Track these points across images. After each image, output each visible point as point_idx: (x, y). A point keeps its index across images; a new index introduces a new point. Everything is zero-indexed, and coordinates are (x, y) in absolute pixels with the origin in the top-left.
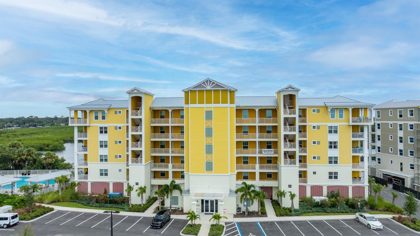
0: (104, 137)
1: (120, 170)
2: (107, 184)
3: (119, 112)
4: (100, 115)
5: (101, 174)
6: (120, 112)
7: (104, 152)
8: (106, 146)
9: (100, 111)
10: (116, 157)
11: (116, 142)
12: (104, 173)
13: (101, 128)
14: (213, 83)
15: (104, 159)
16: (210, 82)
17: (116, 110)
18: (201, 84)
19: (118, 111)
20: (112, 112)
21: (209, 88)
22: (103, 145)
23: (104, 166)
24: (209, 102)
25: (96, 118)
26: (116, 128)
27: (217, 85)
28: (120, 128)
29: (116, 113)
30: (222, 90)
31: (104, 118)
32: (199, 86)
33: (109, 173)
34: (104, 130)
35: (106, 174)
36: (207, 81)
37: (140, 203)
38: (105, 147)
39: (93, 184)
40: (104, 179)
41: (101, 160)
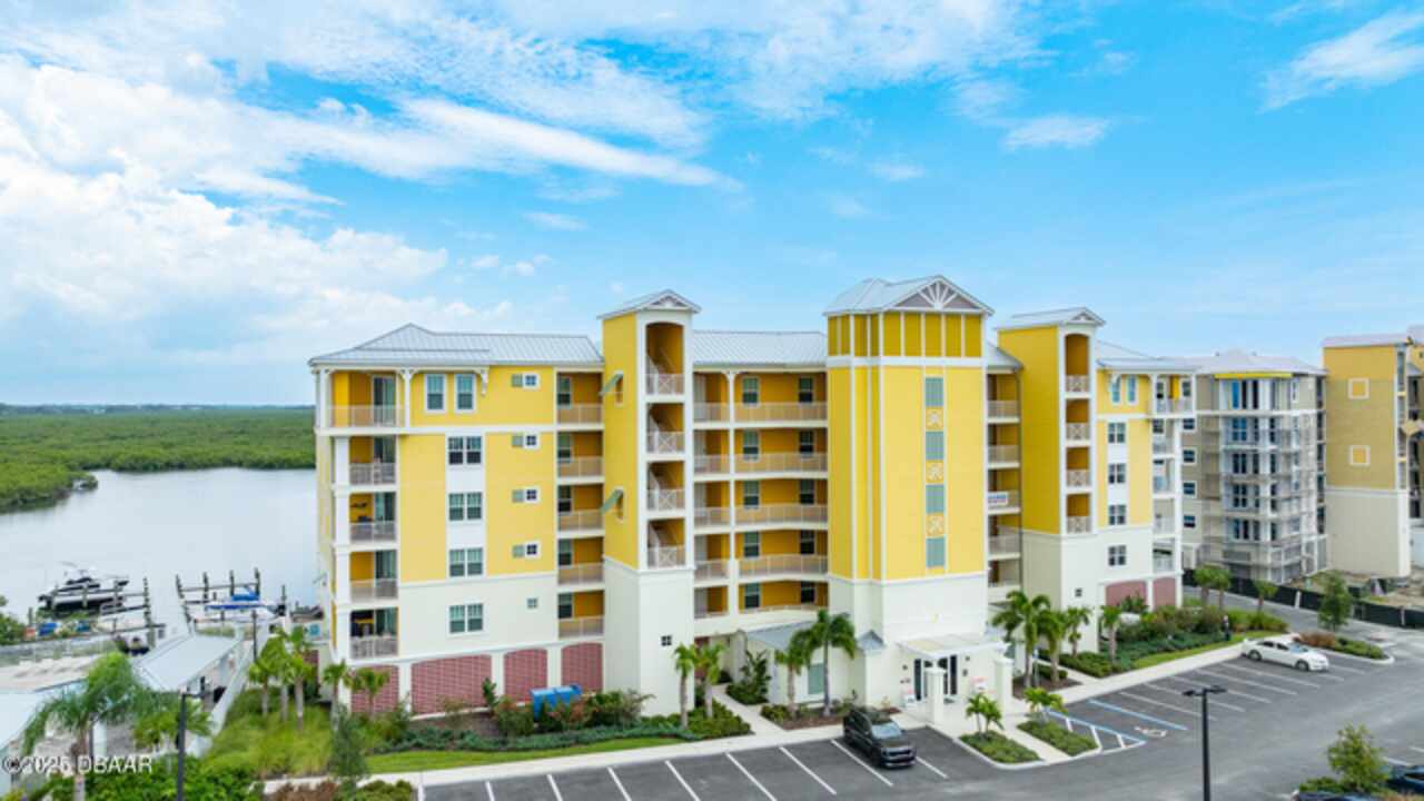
0: (465, 479)
1: (532, 603)
2: (482, 661)
3: (528, 378)
4: (450, 392)
5: (456, 626)
6: (531, 380)
7: (466, 535)
8: (475, 513)
9: (450, 373)
10: (517, 552)
11: (517, 497)
12: (468, 620)
13: (455, 443)
14: (951, 292)
15: (465, 565)
16: (943, 287)
17: (517, 372)
18: (918, 295)
19: (525, 373)
20: (505, 378)
21: (938, 306)
22: (466, 508)
23: (466, 591)
24: (933, 351)
25: (435, 401)
26: (517, 441)
27: (962, 301)
28: (531, 440)
29: (516, 382)
30: (968, 316)
31: (465, 401)
32: (914, 299)
33: (488, 617)
34: (464, 453)
35: (476, 625)
36: (934, 286)
37: (677, 710)
38: (469, 517)
39: (420, 669)
40: (466, 644)
41: (456, 570)
